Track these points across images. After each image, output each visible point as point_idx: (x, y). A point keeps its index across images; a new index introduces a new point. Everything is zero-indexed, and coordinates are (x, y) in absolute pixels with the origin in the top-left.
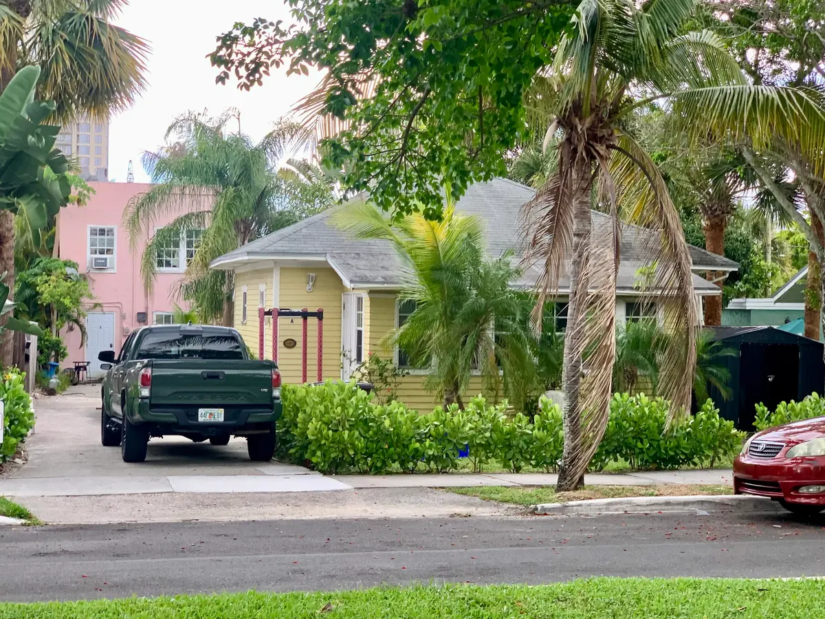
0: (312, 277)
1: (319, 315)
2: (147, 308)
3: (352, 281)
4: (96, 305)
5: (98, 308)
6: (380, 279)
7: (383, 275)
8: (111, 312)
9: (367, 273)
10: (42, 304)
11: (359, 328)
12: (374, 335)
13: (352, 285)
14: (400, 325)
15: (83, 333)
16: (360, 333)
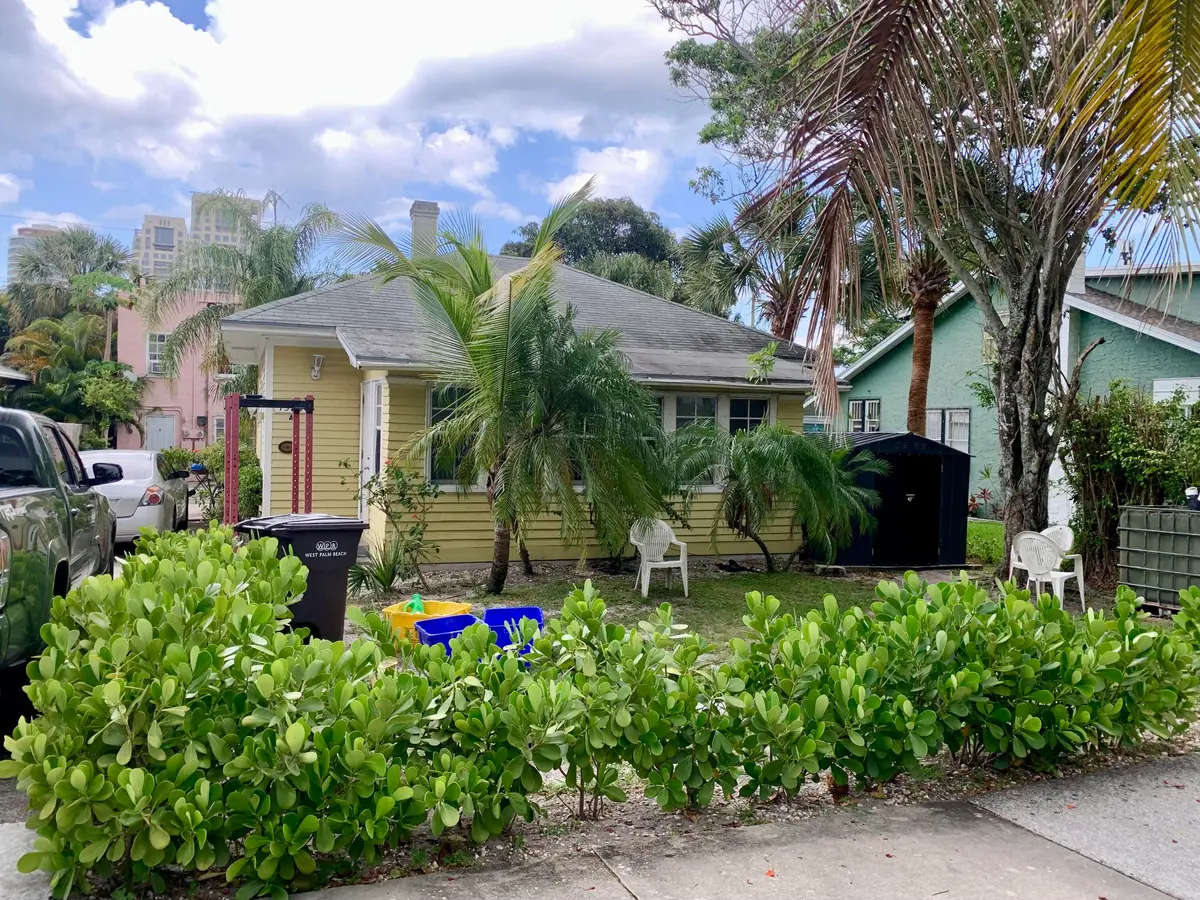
0: (319, 360)
1: (308, 405)
2: (207, 412)
3: (358, 357)
4: (155, 409)
5: (157, 412)
6: (403, 356)
7: (408, 352)
8: (170, 416)
9: (386, 350)
10: (85, 406)
11: (378, 427)
12: (396, 437)
13: (359, 363)
14: (434, 421)
15: (142, 432)
16: (379, 432)
